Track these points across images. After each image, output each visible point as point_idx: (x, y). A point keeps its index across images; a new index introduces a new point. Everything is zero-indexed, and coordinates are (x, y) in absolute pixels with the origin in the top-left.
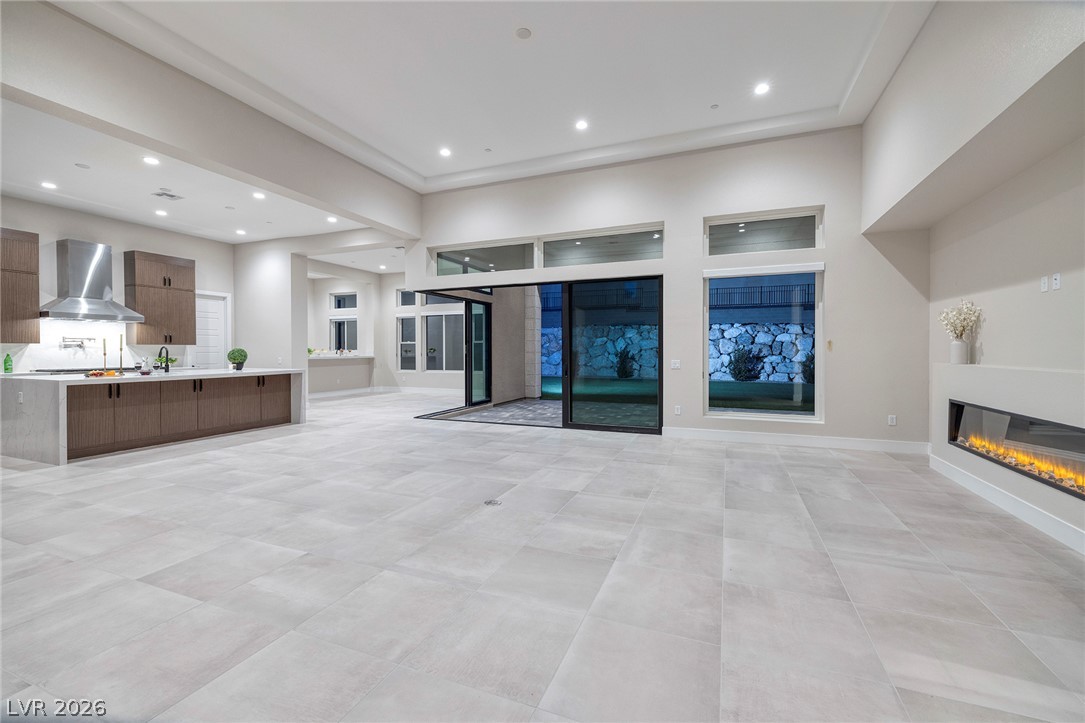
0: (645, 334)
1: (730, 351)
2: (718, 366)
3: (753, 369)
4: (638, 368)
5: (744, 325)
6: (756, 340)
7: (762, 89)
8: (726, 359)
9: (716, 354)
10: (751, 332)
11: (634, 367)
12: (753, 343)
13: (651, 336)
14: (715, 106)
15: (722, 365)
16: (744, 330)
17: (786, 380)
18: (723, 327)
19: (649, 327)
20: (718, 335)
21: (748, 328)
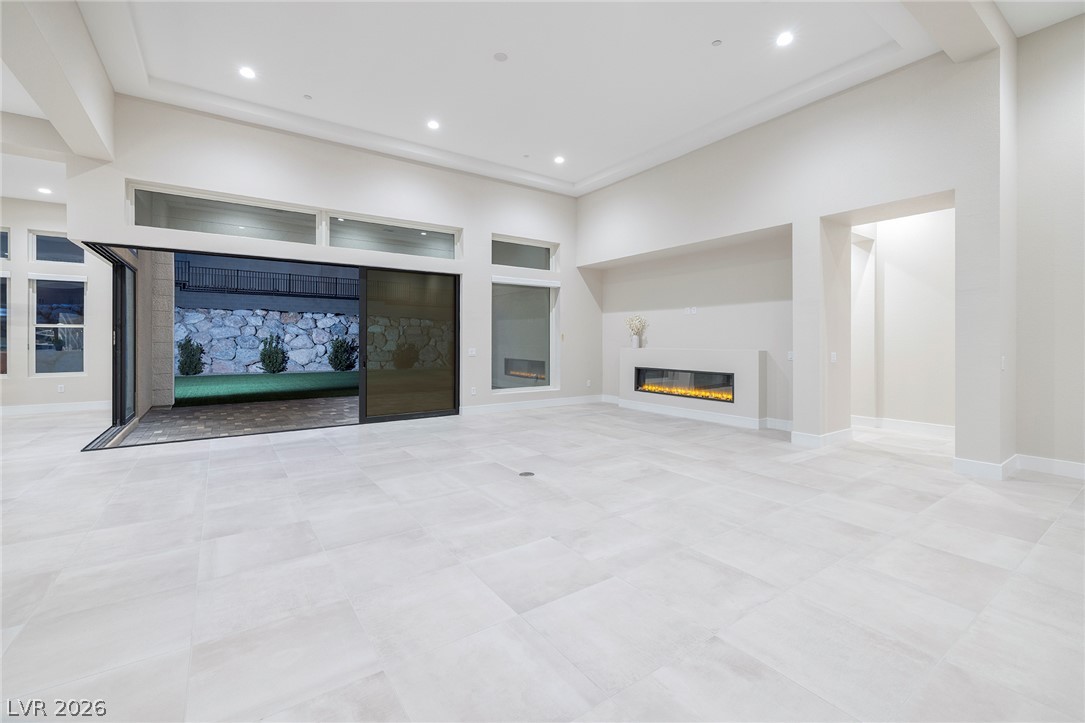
0: (217, 320)
1: (325, 341)
2: (313, 357)
3: (348, 358)
4: (209, 362)
5: (337, 315)
6: (350, 330)
7: (559, 160)
8: (321, 349)
9: (310, 345)
10: (345, 323)
11: (203, 360)
12: (346, 333)
13: (227, 323)
14: (526, 156)
15: (317, 355)
16: (337, 320)
17: (379, 368)
18: (316, 316)
19: (223, 312)
20: (312, 324)
21: (342, 318)
